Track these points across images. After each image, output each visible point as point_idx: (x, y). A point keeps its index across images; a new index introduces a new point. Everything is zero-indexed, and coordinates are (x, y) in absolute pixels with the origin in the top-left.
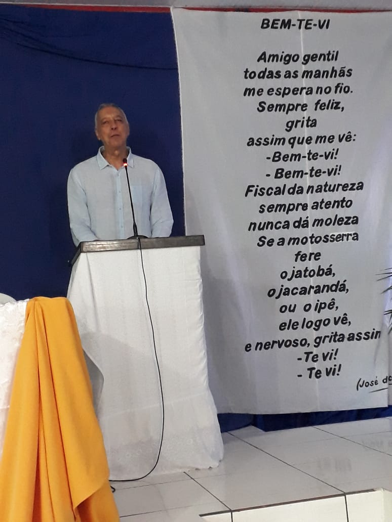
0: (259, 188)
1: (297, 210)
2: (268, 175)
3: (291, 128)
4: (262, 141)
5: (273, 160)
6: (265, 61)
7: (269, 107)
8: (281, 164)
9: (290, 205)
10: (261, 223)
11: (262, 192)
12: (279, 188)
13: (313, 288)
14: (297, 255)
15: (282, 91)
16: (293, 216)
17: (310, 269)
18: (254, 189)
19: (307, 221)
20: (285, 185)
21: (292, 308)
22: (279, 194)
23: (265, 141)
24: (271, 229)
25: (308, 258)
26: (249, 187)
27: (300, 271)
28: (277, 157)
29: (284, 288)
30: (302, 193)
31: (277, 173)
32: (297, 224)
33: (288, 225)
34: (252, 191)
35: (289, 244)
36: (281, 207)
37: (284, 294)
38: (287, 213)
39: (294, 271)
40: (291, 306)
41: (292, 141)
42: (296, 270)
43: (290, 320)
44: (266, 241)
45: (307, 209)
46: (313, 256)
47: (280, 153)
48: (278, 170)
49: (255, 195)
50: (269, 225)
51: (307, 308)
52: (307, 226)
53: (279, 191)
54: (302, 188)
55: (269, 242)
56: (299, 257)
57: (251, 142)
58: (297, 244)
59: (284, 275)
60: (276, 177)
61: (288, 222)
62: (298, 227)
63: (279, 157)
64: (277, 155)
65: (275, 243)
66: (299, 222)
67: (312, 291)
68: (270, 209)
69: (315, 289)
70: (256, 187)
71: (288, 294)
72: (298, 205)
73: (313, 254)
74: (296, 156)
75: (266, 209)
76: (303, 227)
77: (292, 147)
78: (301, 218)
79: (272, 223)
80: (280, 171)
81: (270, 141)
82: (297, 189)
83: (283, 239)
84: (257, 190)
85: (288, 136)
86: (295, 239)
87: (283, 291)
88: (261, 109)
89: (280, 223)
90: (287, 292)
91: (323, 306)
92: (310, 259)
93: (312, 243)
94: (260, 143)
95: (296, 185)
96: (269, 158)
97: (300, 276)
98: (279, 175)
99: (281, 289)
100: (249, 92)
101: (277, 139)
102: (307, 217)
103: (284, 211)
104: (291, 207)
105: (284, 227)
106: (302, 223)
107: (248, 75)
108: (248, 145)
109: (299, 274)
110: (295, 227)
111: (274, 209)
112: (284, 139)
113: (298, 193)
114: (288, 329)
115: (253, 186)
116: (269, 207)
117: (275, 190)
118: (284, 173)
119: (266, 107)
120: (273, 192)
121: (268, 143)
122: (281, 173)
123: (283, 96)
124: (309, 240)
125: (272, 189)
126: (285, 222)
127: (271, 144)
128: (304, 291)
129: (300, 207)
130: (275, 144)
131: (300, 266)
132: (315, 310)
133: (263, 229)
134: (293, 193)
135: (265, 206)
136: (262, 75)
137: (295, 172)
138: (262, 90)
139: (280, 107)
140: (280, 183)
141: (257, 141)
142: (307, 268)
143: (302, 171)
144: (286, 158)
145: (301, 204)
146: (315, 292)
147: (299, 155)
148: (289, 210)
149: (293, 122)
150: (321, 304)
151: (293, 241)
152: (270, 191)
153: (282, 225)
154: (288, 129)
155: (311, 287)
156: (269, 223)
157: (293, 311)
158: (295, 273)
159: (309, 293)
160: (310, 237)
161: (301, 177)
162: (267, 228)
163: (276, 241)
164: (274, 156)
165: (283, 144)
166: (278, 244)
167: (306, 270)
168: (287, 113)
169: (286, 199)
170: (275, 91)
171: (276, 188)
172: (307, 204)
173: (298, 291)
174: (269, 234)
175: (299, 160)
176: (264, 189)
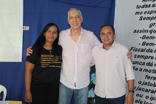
0: (135, 49)
1: (149, 59)
2: (139, 44)
3: (151, 26)
4: (139, 31)
5: (142, 39)
6: (145, 2)
7: (144, 19)
8: (145, 40)
9: (146, 56)
10: (134, 61)
11: (136, 50)
12: (143, 49)
13: (151, 90)
14: (146, 76)
15: (150, 12)
16: (147, 61)
17: (150, 83)
18: (133, 49)
19: (152, 64)
20: (145, 48)
21: (141, 96)
22: (143, 51)
23: (140, 31)
24: (138, 64)
25: (150, 78)
26: (132, 47)
27: (147, 83)
28: (144, 37)
29: (139, 87)
30: (152, 52)
31: (143, 43)
32: (148, 64)
33: (144, 64)
34: (132, 49)
35: (143, 71)
36: (142, 56)
37: (139, 90)
38: (145, 59)
39: (144, 82)
40: (141, 95)
41: (151, 31)
42: (145, 82)
43: (140, 100)
44: (135, 68)
45: (153, 59)
46: (153, 78)
47: (145, 36)
48: (144, 42)
49: (134, 51)
50: (137, 63)
51: (147, 97)
52: (152, 66)
53: (143, 50)
54: (152, 50)
55: (136, 69)
56: (147, 77)
57: (135, 31)
58: (147, 72)
59: (140, 83)
60: (142, 45)
61: (144, 63)
62: (148, 65)
63: (145, 37)
64: (144, 36)
65: (138, 70)
66: (149, 63)
67: (150, 92)
68: (138, 57)
69: (151, 91)
70: (134, 48)
71: (140, 90)
72: (150, 57)
73: (153, 77)
74: (152, 37)
75: (137, 56)
76: (150, 66)
77: (151, 34)
78: (150, 62)
79: (138, 62)
80: (144, 43)
81: (142, 31)
82: (150, 50)
83: (142, 69)
84: (134, 49)
85: (149, 29)
86: (146, 70)
87: (139, 88)
88: (141, 19)
89: (141, 63)
90: (140, 89)
91: (154, 99)
92: (151, 79)
93: (153, 73)
94: (138, 32)
95: (150, 49)
96: (141, 38)
97: (146, 85)
98: (144, 44)
99: (138, 88)
100: (137, 13)
101: (145, 30)
102: (153, 62)
103: (143, 58)
104: (147, 57)
105: (142, 65)
106: (150, 64)
107: (138, 7)
108: (134, 32)
109: (146, 84)
110: (147, 65)
111: (140, 57)
112: (148, 30)
113: (150, 52)
114: (138, 103)
115: (133, 48)
116: (138, 56)
117: (141, 50)
118: (146, 44)
119: (143, 18)
120: (140, 50)
121: (141, 32)
122: (145, 44)
123: (150, 14)
124: (152, 71)
125: (140, 49)
126: (143, 63)
127: (142, 32)
128: (147, 91)
129: (150, 58)
130: (144, 32)
131: (147, 81)
132: (150, 99)
133: (134, 64)
134: (148, 52)
135: (136, 55)
136: (143, 7)
137: (150, 43)
138: (142, 12)
139: (148, 18)
140: (144, 47)
141: (137, 31)
142: (149, 82)
143: (153, 44)
144: (147, 38)
145: (151, 57)
146: (151, 92)
147: (153, 37)
148: (145, 58)
149: (152, 24)
150: (153, 97)
151: (145, 70)
152: (139, 50)
153: (142, 64)
154: (150, 26)
155: (150, 90)
156: (137, 62)
157: (141, 97)
158: (144, 83)
159: (149, 92)
160: (153, 70)
161: (153, 46)
162: (136, 64)
163: (139, 69)
164: (143, 37)
165: (147, 32)
166: (139, 70)
167: (149, 83)
168: (151, 21)
169: (145, 54)
170: (147, 12)
171: (142, 49)
172: (153, 57)
173: (145, 90)
174: (137, 66)
175: (153, 39)
176: (137, 49)
